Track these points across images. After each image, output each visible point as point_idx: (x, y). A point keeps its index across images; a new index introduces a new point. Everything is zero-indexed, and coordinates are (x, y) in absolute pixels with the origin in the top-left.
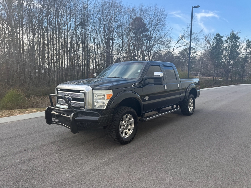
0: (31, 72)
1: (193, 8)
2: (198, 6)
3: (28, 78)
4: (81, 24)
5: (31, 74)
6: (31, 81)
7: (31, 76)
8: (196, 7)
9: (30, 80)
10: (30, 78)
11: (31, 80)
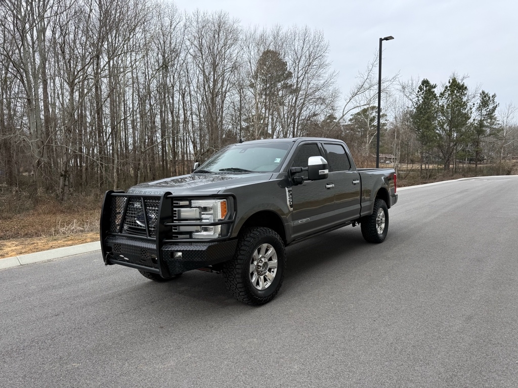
0: (66, 164)
1: (381, 40)
2: (391, 38)
3: (61, 176)
4: (165, 67)
5: (66, 168)
6: (67, 183)
7: (66, 172)
8: (386, 39)
9: (65, 179)
10: (65, 176)
11: (67, 179)
